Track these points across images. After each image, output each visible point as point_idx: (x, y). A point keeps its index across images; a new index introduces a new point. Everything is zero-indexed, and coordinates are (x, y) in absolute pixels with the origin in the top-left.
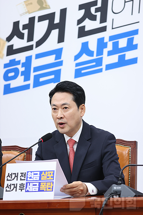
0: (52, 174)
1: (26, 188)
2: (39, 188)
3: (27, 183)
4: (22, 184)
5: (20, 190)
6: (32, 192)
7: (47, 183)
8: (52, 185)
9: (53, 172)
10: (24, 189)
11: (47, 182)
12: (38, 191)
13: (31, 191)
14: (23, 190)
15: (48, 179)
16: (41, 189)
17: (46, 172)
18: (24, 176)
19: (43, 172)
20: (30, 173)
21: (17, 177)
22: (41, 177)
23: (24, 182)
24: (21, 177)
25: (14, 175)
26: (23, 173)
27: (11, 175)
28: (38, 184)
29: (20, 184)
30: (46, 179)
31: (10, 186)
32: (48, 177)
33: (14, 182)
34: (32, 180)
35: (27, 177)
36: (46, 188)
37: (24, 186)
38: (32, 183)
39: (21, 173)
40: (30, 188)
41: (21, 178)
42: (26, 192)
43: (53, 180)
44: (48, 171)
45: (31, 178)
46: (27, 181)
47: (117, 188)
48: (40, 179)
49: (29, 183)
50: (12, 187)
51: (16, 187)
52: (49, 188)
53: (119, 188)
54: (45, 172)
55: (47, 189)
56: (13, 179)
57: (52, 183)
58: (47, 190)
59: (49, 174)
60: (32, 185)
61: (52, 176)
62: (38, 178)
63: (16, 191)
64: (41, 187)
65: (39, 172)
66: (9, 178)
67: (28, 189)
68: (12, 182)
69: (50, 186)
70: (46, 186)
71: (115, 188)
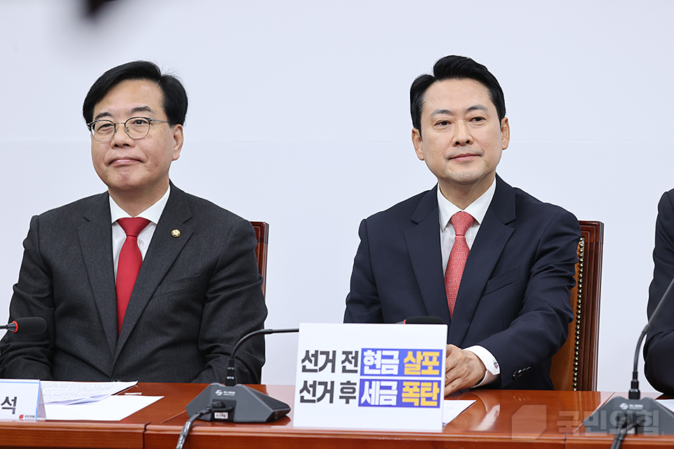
0: (435, 359)
1: (361, 394)
2: (399, 397)
3: (362, 381)
4: (349, 383)
5: (344, 400)
6: (379, 406)
7: (423, 384)
8: (436, 390)
9: (438, 354)
10: (354, 398)
11: (421, 381)
12: (395, 404)
13: (377, 404)
14: (351, 400)
16: (404, 400)
17: (419, 353)
18: (353, 361)
19: (410, 353)
20: (370, 353)
21: (333, 361)
22: (404, 367)
23: (355, 378)
24: (343, 362)
25: (325, 356)
26: (351, 353)
27: (315, 355)
28: (394, 385)
29: (342, 384)
30: (419, 373)
31: (314, 386)
32: (425, 368)
33: (326, 376)
34: (378, 372)
36: (420, 398)
37: (354, 389)
38: (378, 382)
39: (344, 353)
40: (372, 396)
41: (344, 367)
42: (360, 405)
43: (440, 376)
44: (422, 351)
45: (373, 367)
46: (362, 374)
47: (631, 406)
48: (401, 372)
49: (370, 381)
50: (320, 390)
51: (331, 392)
52: (429, 399)
53: (636, 406)
54: (415, 351)
55: (423, 400)
56: (321, 369)
57: (436, 384)
58: (422, 404)
59: (427, 359)
60: (378, 387)
61: (437, 364)
62: (396, 368)
63: (331, 401)
64: (403, 395)
65: (398, 352)
66: (309, 366)
67: (365, 397)
68: (319, 377)
69: (432, 391)
70: (420, 392)
71: (624, 406)
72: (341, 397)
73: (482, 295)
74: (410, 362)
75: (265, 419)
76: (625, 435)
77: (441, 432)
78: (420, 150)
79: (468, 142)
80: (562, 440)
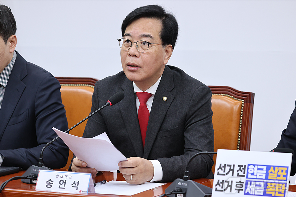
0: (284, 171)
1: (246, 187)
2: (265, 191)
3: (247, 182)
4: (240, 182)
5: (237, 191)
6: (254, 195)
9: (286, 169)
10: (242, 190)
11: (276, 183)
12: (262, 194)
13: (253, 194)
14: (240, 191)
15: (278, 178)
16: (267, 193)
17: (276, 168)
18: (243, 170)
19: (272, 168)
20: (252, 167)
21: (233, 170)
22: (268, 175)
23: (243, 180)
24: (238, 171)
25: (229, 167)
26: (242, 166)
27: (224, 167)
28: (263, 184)
29: (237, 182)
30: (276, 179)
31: (222, 183)
32: (279, 176)
33: (229, 177)
34: (255, 177)
35: (248, 173)
36: (275, 192)
37: (242, 185)
38: (255, 182)
39: (239, 166)
40: (251, 190)
41: (238, 174)
42: (245, 194)
43: (286, 180)
44: (278, 167)
45: (253, 174)
46: (247, 177)
48: (267, 178)
49: (251, 182)
50: (226, 184)
51: (231, 186)
52: (280, 193)
54: (274, 167)
55: (277, 193)
56: (227, 174)
57: (284, 185)
58: (276, 195)
59: (280, 171)
60: (255, 185)
61: (285, 174)
62: (264, 175)
63: (231, 191)
64: (267, 190)
65: (266, 167)
66: (221, 172)
67: (248, 190)
68: (225, 178)
69: (282, 189)
70: (275, 189)
72: (236, 189)
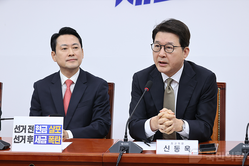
0: (59, 128)
2: (47, 141)
3: (35, 136)
4: (30, 136)
7: (55, 137)
8: (60, 139)
9: (60, 127)
12: (46, 143)
13: (40, 143)
14: (31, 142)
15: (56, 133)
16: (49, 142)
17: (54, 126)
18: (32, 129)
19: (51, 126)
20: (37, 126)
21: (25, 129)
22: (49, 131)
23: (33, 135)
24: (28, 129)
25: (22, 127)
26: (31, 126)
27: (19, 127)
28: (46, 137)
29: (28, 137)
30: (54, 133)
31: (19, 137)
32: (56, 131)
33: (23, 134)
34: (40, 133)
35: (35, 130)
36: (54, 141)
37: (32, 138)
38: (40, 136)
39: (29, 126)
40: (39, 141)
41: (29, 131)
42: (34, 144)
43: (61, 134)
44: (55, 125)
45: (39, 131)
46: (35, 133)
47: (125, 144)
48: (48, 133)
49: (38, 136)
50: (21, 139)
51: (25, 139)
52: (57, 142)
54: (53, 126)
55: (55, 142)
56: (21, 132)
57: (60, 137)
58: (55, 144)
59: (57, 128)
60: (40, 138)
61: (60, 130)
62: (46, 131)
63: (25, 143)
64: (49, 140)
65: (47, 126)
66: (17, 131)
67: (36, 141)
68: (20, 134)
69: (58, 139)
70: (54, 139)
71: (122, 144)
72: (28, 141)
73: (77, 108)
74: (51, 129)
75: (2, 149)
76: (123, 153)
77: (61, 152)
78: (54, 58)
79: (73, 55)
80: (102, 155)
